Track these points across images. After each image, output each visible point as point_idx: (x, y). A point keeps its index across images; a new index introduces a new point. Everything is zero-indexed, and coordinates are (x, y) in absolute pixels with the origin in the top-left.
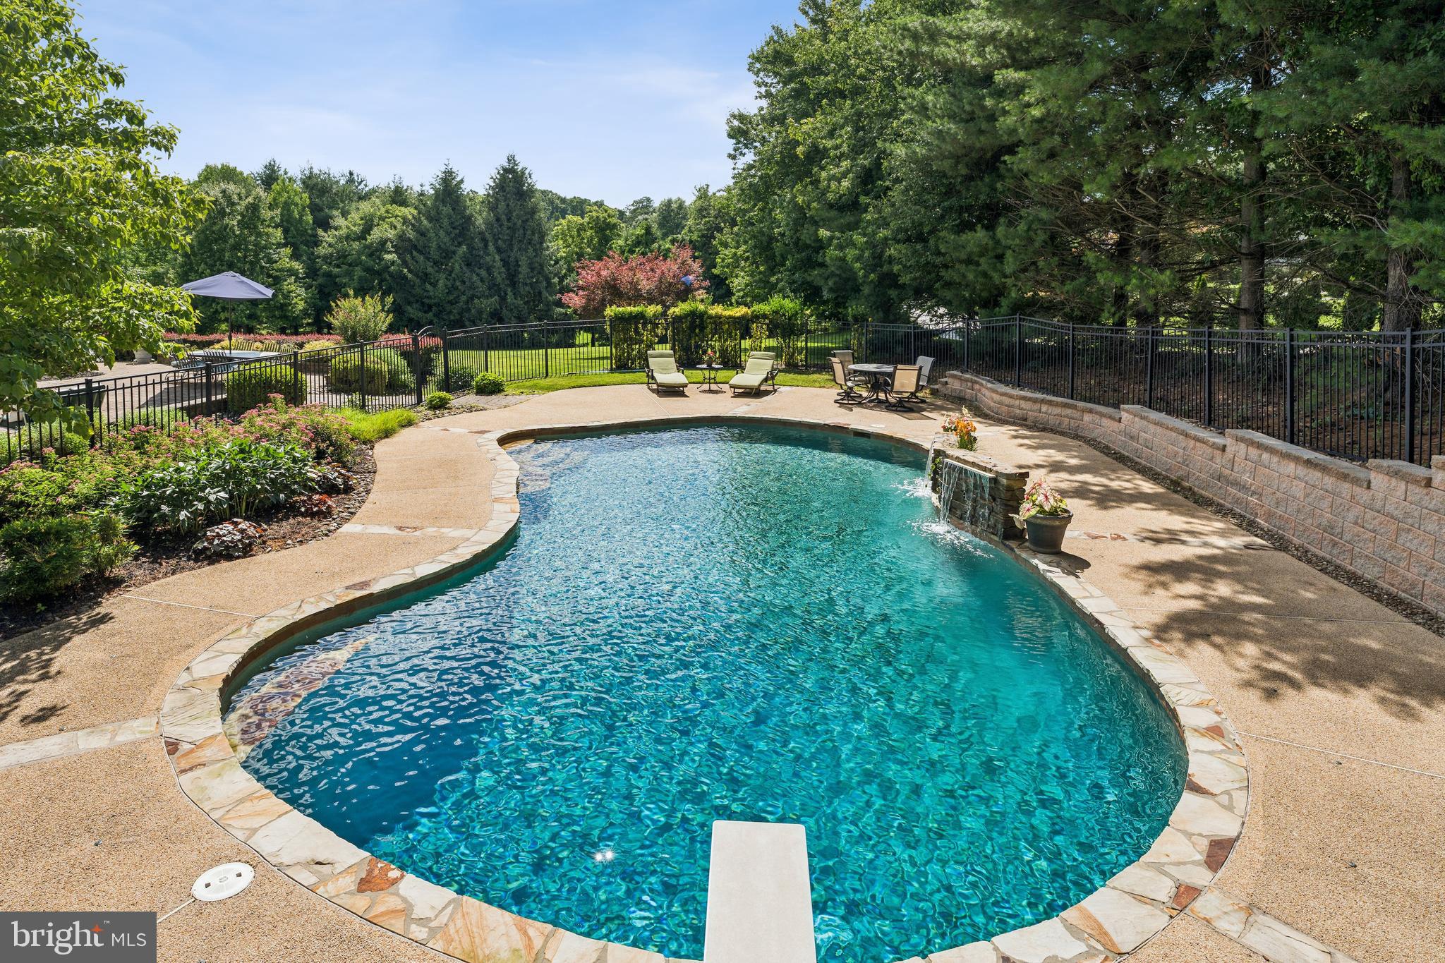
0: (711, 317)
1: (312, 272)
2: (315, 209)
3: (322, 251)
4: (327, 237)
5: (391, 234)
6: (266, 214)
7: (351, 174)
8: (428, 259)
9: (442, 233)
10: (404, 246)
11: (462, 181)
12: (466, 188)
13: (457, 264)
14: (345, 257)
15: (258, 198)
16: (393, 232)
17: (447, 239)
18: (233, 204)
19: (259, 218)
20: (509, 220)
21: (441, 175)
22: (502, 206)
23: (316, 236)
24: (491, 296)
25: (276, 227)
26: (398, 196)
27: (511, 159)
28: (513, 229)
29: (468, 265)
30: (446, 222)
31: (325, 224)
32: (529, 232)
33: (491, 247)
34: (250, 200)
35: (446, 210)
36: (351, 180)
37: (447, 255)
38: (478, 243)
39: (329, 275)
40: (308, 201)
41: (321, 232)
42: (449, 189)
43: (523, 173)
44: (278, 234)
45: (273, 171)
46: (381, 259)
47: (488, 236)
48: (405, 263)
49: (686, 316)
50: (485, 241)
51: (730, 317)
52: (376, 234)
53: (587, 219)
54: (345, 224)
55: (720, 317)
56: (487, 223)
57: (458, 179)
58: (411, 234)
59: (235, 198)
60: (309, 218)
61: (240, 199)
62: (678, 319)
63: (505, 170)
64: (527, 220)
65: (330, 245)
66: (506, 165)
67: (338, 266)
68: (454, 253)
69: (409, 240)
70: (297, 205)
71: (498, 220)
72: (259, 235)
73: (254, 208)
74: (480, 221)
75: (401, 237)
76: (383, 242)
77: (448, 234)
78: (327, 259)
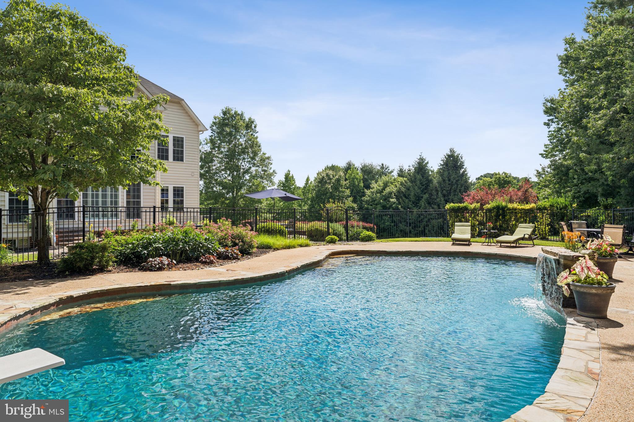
0: (509, 209)
1: (361, 208)
2: (365, 180)
3: (365, 198)
4: (368, 192)
5: (394, 190)
6: (343, 183)
7: (383, 165)
8: (410, 201)
9: (416, 188)
10: (399, 195)
11: (428, 163)
12: (429, 166)
13: (422, 203)
14: (374, 201)
15: (340, 176)
16: (395, 189)
17: (419, 191)
18: (330, 179)
19: (339, 184)
20: (449, 180)
21: (418, 161)
22: (446, 173)
23: (364, 192)
24: (438, 218)
25: (347, 188)
26: (401, 173)
27: (452, 151)
28: (451, 185)
29: (429, 203)
30: (418, 182)
31: (368, 187)
32: (459, 186)
33: (440, 193)
34: (337, 177)
35: (419, 177)
36: (382, 167)
37: (419, 198)
38: (434, 193)
39: (367, 209)
40: (362, 177)
41: (366, 190)
42: (421, 167)
43: (458, 157)
44: (348, 192)
45: (350, 165)
46: (389, 201)
47: (439, 189)
48: (400, 203)
49: (494, 208)
50: (437, 191)
51: (522, 209)
52: (388, 190)
53: (493, 179)
54: (375, 186)
55: (516, 209)
56: (439, 183)
57: (426, 162)
58: (403, 189)
59: (331, 176)
60: (362, 184)
61: (333, 177)
62: (489, 210)
63: (449, 156)
64: (458, 180)
65: (369, 196)
66: (449, 153)
67: (371, 205)
68: (422, 197)
69: (402, 192)
70: (357, 179)
71: (444, 181)
72: (340, 192)
73: (338, 180)
74: (435, 181)
75: (399, 191)
76: (390, 193)
77: (419, 188)
78: (367, 202)
